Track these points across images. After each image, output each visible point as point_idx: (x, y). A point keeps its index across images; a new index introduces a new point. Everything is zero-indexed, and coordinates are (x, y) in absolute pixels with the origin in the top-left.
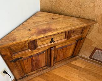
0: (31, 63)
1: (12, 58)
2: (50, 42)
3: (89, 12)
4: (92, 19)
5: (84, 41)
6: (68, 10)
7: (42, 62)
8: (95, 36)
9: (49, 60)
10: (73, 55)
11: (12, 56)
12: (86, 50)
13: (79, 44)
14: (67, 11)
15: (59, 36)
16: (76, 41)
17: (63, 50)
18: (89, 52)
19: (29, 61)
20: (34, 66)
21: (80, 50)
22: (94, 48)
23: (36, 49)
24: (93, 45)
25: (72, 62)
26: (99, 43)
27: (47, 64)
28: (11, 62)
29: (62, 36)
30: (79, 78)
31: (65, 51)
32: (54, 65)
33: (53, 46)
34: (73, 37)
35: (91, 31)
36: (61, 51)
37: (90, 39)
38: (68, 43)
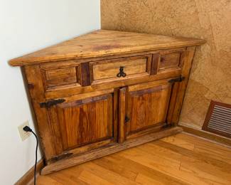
0: (78, 120)
1: (45, 97)
2: (118, 76)
3: (189, 24)
4: (196, 37)
5: (186, 86)
6: (151, 25)
7: (102, 124)
8: (207, 73)
9: (116, 122)
10: (166, 121)
11: (45, 91)
12: (194, 109)
13: (177, 92)
14: (150, 27)
15: (135, 65)
16: (169, 82)
17: (143, 99)
18: (200, 114)
19: (75, 114)
20: (84, 128)
21: (180, 111)
22: (209, 103)
23: (89, 84)
24: (206, 96)
25: (165, 139)
26: (217, 89)
27: (111, 135)
28: (42, 105)
29: (140, 64)
30: (182, 168)
31: (147, 103)
32: (125, 140)
33: (123, 85)
34: (163, 72)
35: (198, 62)
36: (141, 101)
37: (198, 81)
38: (154, 84)
